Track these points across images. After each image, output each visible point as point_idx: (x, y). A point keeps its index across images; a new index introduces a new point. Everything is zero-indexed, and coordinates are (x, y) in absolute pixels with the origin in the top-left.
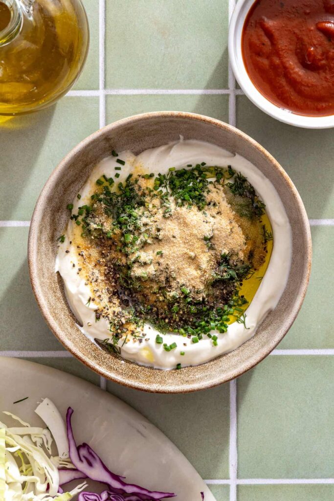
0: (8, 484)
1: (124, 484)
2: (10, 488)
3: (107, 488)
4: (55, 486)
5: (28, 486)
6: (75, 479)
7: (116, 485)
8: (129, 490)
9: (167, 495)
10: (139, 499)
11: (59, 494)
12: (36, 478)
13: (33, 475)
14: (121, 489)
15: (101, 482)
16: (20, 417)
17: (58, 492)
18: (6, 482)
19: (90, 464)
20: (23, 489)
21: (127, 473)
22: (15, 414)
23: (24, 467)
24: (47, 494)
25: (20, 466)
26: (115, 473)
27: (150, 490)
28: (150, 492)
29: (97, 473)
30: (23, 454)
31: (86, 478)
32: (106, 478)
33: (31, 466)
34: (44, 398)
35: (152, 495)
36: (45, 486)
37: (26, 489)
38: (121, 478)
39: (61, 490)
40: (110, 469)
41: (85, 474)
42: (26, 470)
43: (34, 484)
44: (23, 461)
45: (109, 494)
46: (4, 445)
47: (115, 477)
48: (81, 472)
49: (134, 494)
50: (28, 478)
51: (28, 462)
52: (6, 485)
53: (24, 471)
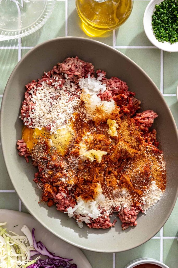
0: (12, 257)
1: (54, 256)
2: (12, 259)
3: (48, 258)
4: (28, 258)
5: (19, 258)
6: (36, 254)
7: (51, 256)
8: (56, 258)
9: (70, 260)
10: (59, 261)
11: (30, 260)
12: (22, 255)
13: (21, 253)
14: (53, 258)
15: (45, 256)
16: (15, 232)
17: (30, 259)
18: (11, 257)
19: (42, 249)
20: (17, 258)
21: (55, 251)
22: (13, 232)
23: (17, 250)
24: (26, 261)
25: (16, 250)
26: (51, 252)
28: (63, 259)
29: (44, 252)
30: (17, 246)
31: (40, 254)
32: (47, 254)
33: (20, 250)
34: (24, 225)
35: (64, 260)
36: (25, 257)
37: (19, 259)
38: (53, 254)
39: (31, 259)
40: (49, 250)
41: (40, 253)
42: (18, 251)
43: (21, 257)
44: (17, 248)
45: (49, 260)
46: (9, 243)
47: (51, 253)
48: (38, 252)
49: (58, 260)
50: (19, 255)
51: (19, 249)
52: (11, 258)
53: (18, 252)
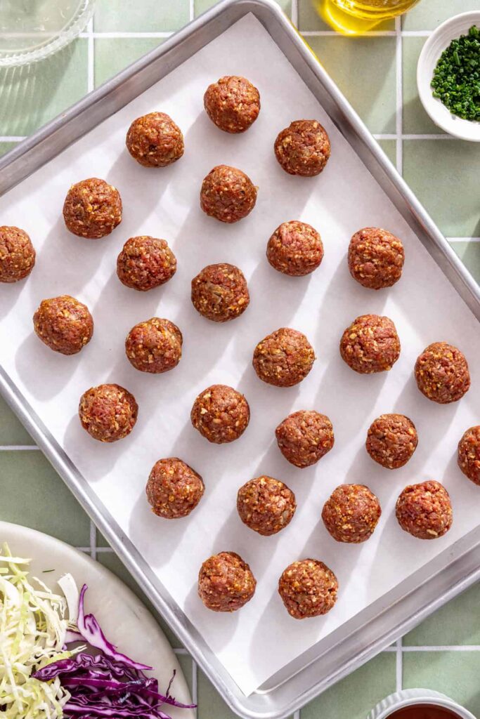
0: (24, 635)
1: (115, 653)
2: (25, 639)
3: (102, 654)
4: (60, 644)
5: (40, 639)
6: (78, 641)
7: (108, 652)
8: (118, 658)
9: (147, 668)
10: (123, 666)
11: (62, 651)
12: (47, 635)
13: (46, 632)
14: (112, 657)
15: (97, 648)
16: (45, 584)
17: (63, 649)
19: (92, 632)
20: (36, 640)
21: (117, 644)
22: (41, 581)
23: (40, 623)
24: (53, 649)
25: (37, 621)
26: (110, 641)
27: (134, 660)
28: (134, 663)
29: (96, 641)
30: (42, 614)
31: (85, 642)
32: (101, 645)
33: (45, 624)
34: (68, 573)
35: (134, 665)
36: (53, 642)
37: (38, 642)
38: (113, 647)
39: (66, 647)
40: (106, 638)
41: (85, 639)
42: (42, 625)
43: (45, 639)
44: (40, 619)
45: (101, 658)
46: (27, 604)
47: (109, 646)
48: (83, 636)
49: (121, 662)
50: (42, 634)
51: (44, 620)
53: (40, 627)
